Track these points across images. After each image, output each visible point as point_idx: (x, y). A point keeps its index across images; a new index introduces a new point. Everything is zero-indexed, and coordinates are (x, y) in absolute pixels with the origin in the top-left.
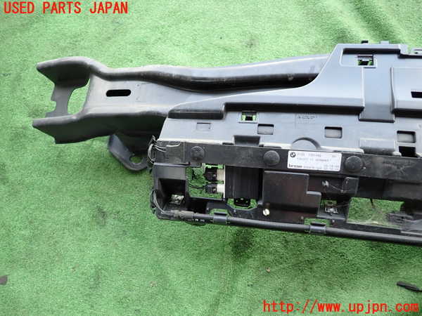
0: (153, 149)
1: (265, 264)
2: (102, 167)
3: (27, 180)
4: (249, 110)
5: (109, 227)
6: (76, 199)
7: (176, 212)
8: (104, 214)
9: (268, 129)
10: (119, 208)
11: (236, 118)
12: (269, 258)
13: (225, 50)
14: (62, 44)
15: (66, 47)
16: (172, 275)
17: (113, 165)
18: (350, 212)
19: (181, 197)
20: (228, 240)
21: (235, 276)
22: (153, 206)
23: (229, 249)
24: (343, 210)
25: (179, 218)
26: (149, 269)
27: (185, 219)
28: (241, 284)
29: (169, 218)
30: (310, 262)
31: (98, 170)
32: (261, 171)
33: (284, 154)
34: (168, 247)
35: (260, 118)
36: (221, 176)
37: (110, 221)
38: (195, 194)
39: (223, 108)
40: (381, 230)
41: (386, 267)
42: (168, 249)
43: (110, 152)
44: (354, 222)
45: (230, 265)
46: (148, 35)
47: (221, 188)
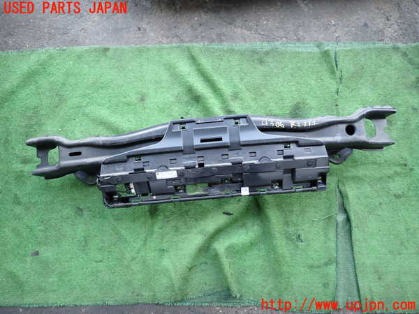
0: (99, 181)
1: (166, 217)
2: (74, 185)
3: (33, 201)
4: (138, 156)
5: (85, 216)
6: (63, 205)
7: (116, 205)
8: (81, 210)
9: (147, 164)
10: (88, 205)
11: (133, 160)
12: (167, 214)
13: (128, 105)
14: (29, 114)
15: (31, 116)
16: (123, 232)
17: (79, 183)
18: (187, 191)
19: (117, 197)
20: (147, 210)
21: (153, 225)
22: (105, 203)
23: (148, 214)
24: (185, 191)
25: (118, 207)
26: (111, 232)
27: (122, 207)
28: (156, 229)
29: (114, 207)
30: (187, 212)
31: (72, 187)
32: (148, 182)
33: (154, 174)
34: (118, 219)
35: (143, 159)
36: (132, 186)
37: (85, 213)
38: (124, 195)
39: (126, 158)
40: (201, 196)
41: (220, 206)
42: (119, 220)
43: (76, 177)
44: (190, 194)
45: (149, 221)
46: (81, 101)
47: (133, 191)
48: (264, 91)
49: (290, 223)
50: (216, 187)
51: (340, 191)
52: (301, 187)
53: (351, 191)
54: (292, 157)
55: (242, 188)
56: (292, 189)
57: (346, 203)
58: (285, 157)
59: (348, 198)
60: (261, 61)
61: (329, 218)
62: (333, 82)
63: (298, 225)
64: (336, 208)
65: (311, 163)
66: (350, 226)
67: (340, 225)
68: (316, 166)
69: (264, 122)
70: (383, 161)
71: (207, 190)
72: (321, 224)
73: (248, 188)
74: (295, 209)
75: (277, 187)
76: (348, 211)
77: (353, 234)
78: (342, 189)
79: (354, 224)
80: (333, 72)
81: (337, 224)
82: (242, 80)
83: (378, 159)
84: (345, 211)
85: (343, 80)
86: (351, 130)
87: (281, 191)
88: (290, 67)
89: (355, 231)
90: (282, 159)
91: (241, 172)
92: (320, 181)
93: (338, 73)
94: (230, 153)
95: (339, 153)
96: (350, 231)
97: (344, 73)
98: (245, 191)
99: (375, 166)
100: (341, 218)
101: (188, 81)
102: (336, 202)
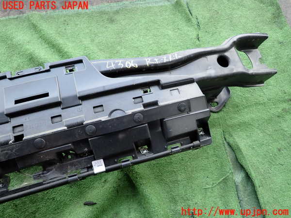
44: (14, 188)
48: (119, 48)
49: (177, 198)
50: (54, 168)
51: (229, 144)
52: (178, 145)
53: (242, 141)
54: (155, 103)
55: (93, 163)
56: (166, 149)
57: (239, 156)
58: (145, 106)
59: (240, 151)
60: (112, 21)
61: (225, 181)
62: (191, 29)
63: (188, 200)
64: (229, 166)
65: (183, 107)
66: (253, 185)
67: (241, 187)
68: (190, 111)
69: (110, 65)
70: (266, 100)
71: (38, 177)
72: (217, 191)
73: (102, 160)
74: (179, 178)
75: (145, 151)
76: (245, 167)
77: (260, 196)
78: (231, 140)
79: (257, 183)
80: (189, 20)
81: (237, 187)
82: (93, 41)
83: (261, 99)
84: (242, 168)
85: (202, 27)
86: (223, 61)
87: (152, 155)
88: (143, 21)
89: (260, 191)
90: (142, 108)
91: (85, 137)
92: (201, 133)
93: (194, 21)
94: (64, 113)
95: (216, 100)
96: (255, 192)
97: (200, 19)
98: (99, 166)
99: (259, 107)
100: (239, 177)
101: (27, 50)
102: (227, 157)
